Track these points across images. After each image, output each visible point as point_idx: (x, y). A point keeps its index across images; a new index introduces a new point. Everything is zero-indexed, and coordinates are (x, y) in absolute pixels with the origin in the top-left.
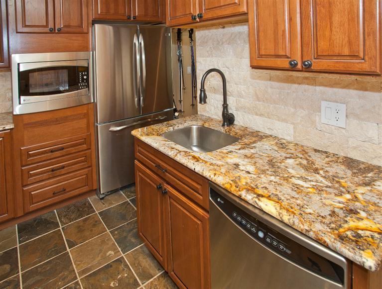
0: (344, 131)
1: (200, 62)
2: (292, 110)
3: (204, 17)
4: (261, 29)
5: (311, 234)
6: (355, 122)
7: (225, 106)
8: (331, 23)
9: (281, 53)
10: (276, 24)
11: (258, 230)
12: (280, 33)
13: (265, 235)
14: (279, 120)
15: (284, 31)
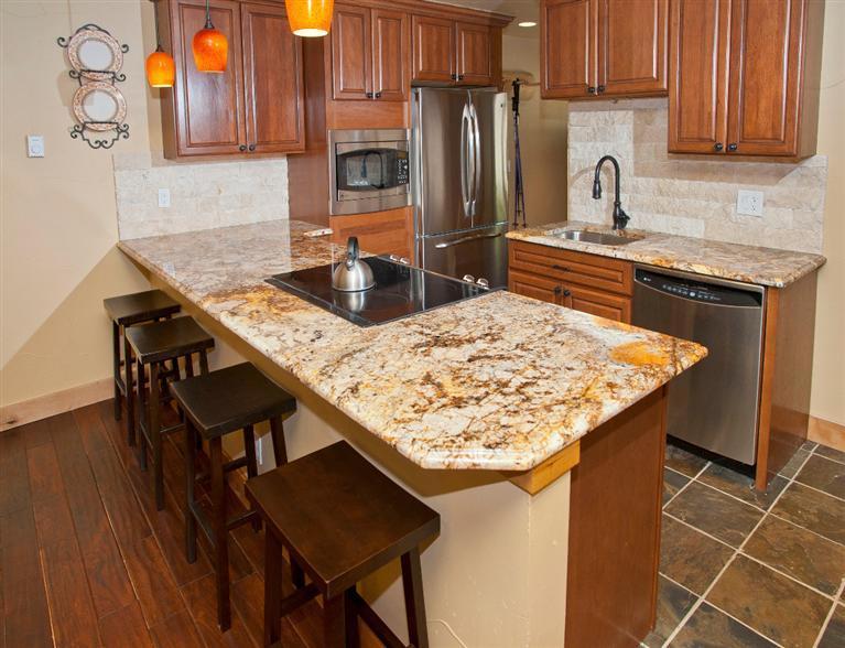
0: (759, 219)
1: (575, 148)
2: (704, 203)
3: (607, 90)
4: (684, 110)
5: (739, 278)
6: (772, 209)
7: (617, 204)
8: (758, 108)
9: (705, 136)
10: (702, 104)
11: (689, 292)
12: (706, 116)
13: (697, 293)
14: (687, 217)
15: (710, 114)
